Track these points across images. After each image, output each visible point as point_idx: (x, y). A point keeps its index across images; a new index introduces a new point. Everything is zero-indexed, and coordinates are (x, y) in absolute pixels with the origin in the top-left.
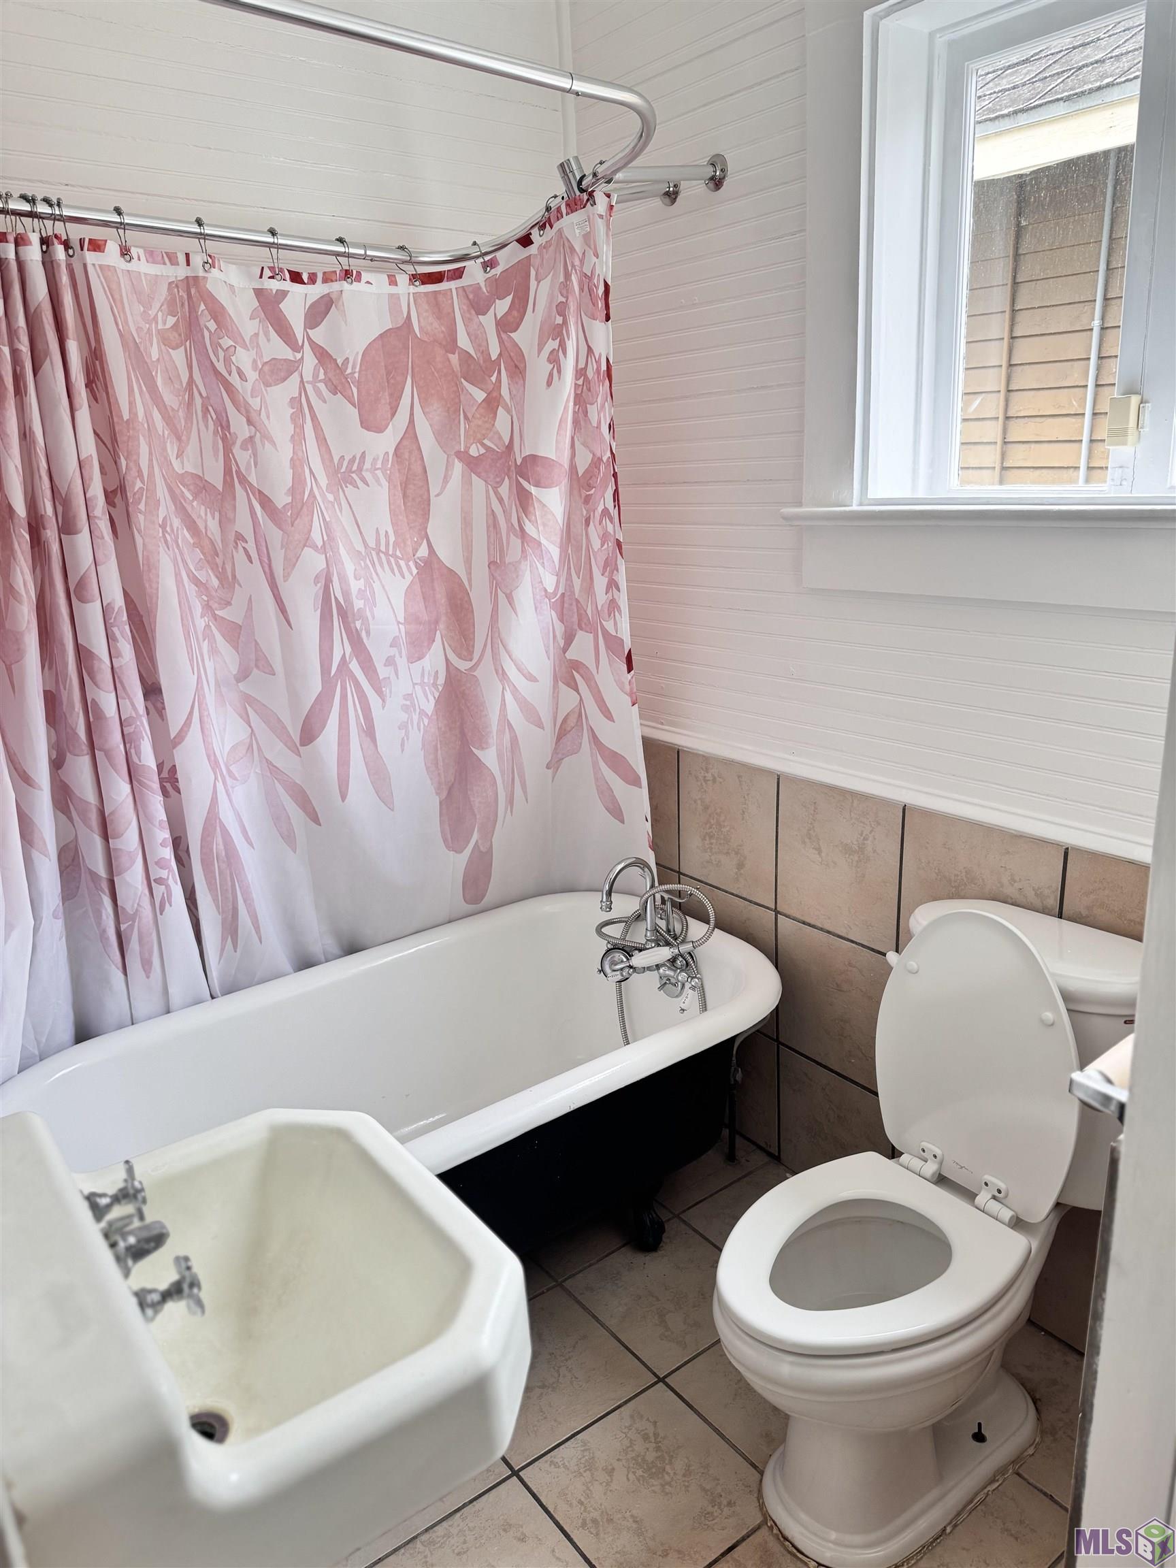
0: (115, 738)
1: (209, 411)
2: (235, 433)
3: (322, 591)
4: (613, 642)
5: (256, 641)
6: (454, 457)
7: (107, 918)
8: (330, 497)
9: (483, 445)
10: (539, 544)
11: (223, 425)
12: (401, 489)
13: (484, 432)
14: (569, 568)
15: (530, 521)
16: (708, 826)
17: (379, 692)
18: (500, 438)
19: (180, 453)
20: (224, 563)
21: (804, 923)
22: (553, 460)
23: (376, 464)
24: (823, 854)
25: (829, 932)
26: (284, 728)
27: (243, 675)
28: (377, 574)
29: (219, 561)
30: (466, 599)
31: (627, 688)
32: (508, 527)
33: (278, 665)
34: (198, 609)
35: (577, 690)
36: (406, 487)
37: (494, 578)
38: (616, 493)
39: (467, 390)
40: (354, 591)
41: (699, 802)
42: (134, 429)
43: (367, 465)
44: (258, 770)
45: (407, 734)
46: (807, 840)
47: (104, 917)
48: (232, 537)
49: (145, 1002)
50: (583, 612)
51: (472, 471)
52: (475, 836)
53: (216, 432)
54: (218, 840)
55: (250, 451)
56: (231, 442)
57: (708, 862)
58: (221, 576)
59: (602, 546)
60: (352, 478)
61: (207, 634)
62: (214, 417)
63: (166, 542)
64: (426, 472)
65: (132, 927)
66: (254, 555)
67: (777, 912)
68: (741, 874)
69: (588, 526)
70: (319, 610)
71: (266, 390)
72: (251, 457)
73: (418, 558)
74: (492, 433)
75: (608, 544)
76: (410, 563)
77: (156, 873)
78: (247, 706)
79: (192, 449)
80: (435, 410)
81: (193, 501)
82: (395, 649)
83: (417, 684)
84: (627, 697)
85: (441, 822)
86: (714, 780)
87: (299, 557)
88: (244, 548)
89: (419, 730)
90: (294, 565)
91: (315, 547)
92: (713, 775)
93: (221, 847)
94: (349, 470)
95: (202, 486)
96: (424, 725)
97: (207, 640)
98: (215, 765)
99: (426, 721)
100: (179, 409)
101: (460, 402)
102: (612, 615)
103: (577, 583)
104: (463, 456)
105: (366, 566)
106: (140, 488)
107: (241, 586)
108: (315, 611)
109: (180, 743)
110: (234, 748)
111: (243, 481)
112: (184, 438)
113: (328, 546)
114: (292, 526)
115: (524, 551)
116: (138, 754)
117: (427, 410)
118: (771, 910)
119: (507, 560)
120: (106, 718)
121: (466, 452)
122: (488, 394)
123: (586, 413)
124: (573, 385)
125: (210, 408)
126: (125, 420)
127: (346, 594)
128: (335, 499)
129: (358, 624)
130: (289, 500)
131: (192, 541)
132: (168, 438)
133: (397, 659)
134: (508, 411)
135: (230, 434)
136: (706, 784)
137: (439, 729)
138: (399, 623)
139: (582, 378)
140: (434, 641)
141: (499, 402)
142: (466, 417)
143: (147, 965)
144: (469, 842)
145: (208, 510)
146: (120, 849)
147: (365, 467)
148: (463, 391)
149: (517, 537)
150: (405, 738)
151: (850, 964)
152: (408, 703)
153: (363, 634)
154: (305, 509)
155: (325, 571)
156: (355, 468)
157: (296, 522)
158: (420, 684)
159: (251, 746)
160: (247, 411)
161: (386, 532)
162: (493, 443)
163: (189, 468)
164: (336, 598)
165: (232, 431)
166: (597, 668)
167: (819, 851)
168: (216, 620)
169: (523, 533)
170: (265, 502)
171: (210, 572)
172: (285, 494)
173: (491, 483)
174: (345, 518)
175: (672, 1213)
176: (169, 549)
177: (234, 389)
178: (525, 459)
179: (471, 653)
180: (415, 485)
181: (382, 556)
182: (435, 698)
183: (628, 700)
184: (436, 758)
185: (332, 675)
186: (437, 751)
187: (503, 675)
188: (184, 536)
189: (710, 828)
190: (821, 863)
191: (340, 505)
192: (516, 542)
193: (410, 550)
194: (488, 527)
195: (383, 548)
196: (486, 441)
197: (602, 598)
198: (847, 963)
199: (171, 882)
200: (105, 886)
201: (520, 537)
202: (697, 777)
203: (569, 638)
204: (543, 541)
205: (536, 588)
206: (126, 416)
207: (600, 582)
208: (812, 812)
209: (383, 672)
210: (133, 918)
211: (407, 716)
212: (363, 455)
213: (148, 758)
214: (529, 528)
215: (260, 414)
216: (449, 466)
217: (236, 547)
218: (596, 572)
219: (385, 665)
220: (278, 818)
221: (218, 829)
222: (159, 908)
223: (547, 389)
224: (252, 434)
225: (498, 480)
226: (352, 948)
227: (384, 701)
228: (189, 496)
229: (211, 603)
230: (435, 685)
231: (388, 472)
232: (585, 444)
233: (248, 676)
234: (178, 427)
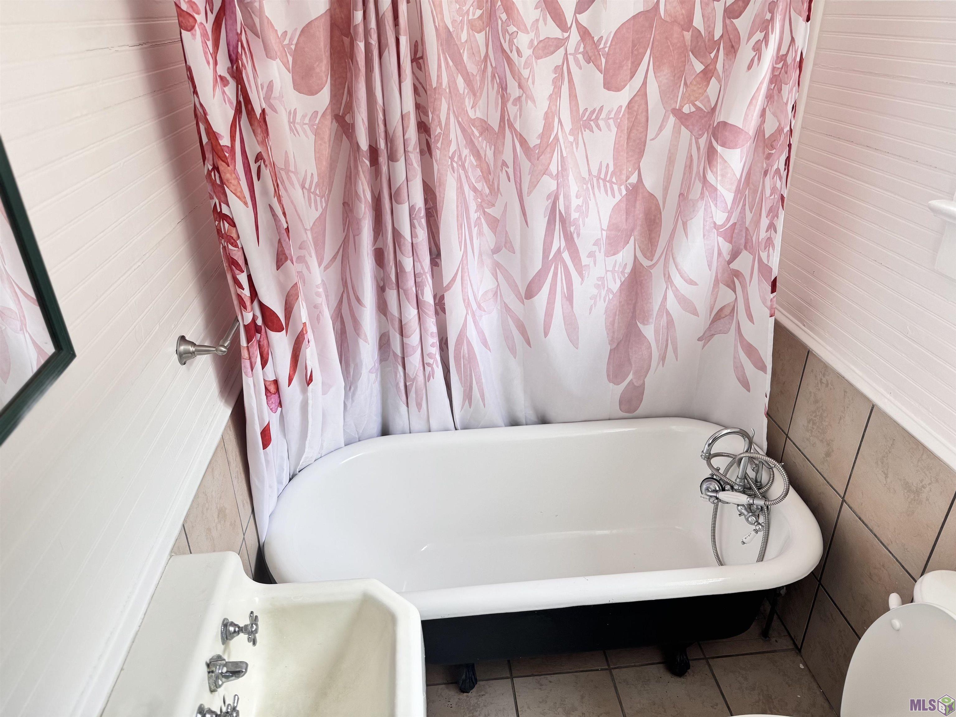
0: (411, 283)
1: (495, 77)
2: (510, 94)
3: (551, 205)
4: (764, 269)
5: (506, 231)
6: (671, 112)
7: (400, 377)
8: (571, 139)
9: (694, 105)
10: (716, 189)
11: (503, 87)
12: (627, 133)
13: (697, 95)
14: (744, 205)
15: (712, 172)
16: (814, 415)
17: (581, 274)
18: (709, 101)
19: (474, 105)
20: (493, 180)
21: (860, 519)
22: (740, 128)
23: (610, 115)
24: (889, 480)
25: (875, 535)
26: (517, 286)
27: (496, 250)
28: (594, 194)
29: (491, 177)
30: (659, 216)
31: (769, 303)
32: (697, 171)
33: (517, 246)
34: (473, 206)
35: (735, 291)
36: (631, 130)
37: (680, 206)
38: (788, 159)
39: (691, 62)
40: (573, 206)
41: (813, 395)
42: (439, 93)
43: (603, 115)
44: (499, 308)
45: (595, 303)
46: (879, 463)
47: (398, 376)
48: (500, 163)
49: (418, 423)
50: (749, 237)
51: (682, 123)
52: (630, 377)
53: (498, 92)
54: (465, 347)
55: (518, 106)
56: (506, 99)
57: (807, 440)
58: (491, 187)
59: (771, 196)
60: (590, 125)
61: (478, 223)
62: (498, 81)
63: (453, 168)
64: (647, 121)
65: (412, 385)
66: (512, 177)
67: (844, 501)
68: (827, 460)
69: (766, 176)
70: (548, 217)
71: (536, 62)
72: (518, 111)
73: (629, 184)
74: (703, 97)
75: (775, 196)
76: (621, 187)
77: (427, 360)
78: (497, 269)
79: (482, 102)
80: (665, 75)
81: (479, 137)
82: (596, 247)
83: (608, 271)
84: (768, 310)
85: (608, 363)
86: (827, 385)
87: (539, 182)
88: (506, 171)
89: (605, 301)
90: (535, 186)
91: (551, 175)
92: (827, 381)
93: (466, 351)
94: (589, 119)
95: (486, 128)
96: (609, 298)
97: (477, 227)
98: (468, 305)
99: (611, 296)
100: (477, 74)
101: (684, 70)
102: (767, 248)
103: (749, 216)
104: (677, 113)
105: (588, 188)
106: (439, 133)
107: (502, 195)
108: (545, 217)
109: (448, 290)
110: (486, 292)
111: (511, 126)
112: (478, 94)
113: (560, 175)
114: (538, 160)
115: (702, 193)
116: (423, 295)
117: (659, 74)
118: (840, 496)
119: (690, 197)
120: (405, 272)
121: (680, 110)
122: (706, 67)
123: (780, 90)
124: (771, 67)
125: (496, 75)
126: (434, 88)
127: (567, 208)
128: (574, 139)
129: (572, 229)
130: (538, 142)
131: (475, 164)
132: (467, 95)
133: (597, 253)
134: (719, 81)
135: (506, 93)
136: (821, 384)
137: (620, 302)
138: (602, 229)
139: (782, 62)
140: (628, 243)
141: (713, 73)
142: (685, 84)
143: (419, 406)
144: (625, 380)
145: (488, 144)
146: (408, 344)
147: (601, 117)
148: (688, 62)
149: (700, 182)
150: (593, 305)
151: (883, 566)
152: (600, 283)
153: (575, 236)
154: (548, 150)
155: (555, 192)
156: (594, 117)
157: (541, 157)
158: (611, 271)
159: (496, 292)
160: (520, 79)
161: (608, 164)
162: (702, 104)
163: (479, 115)
164: (560, 210)
165: (508, 91)
166: (750, 282)
167: (886, 477)
168: (484, 214)
169: (704, 180)
170: (523, 142)
171: (484, 183)
172: (536, 138)
173: (695, 134)
174: (580, 154)
175: (704, 654)
176: (454, 172)
177: (513, 63)
178: (719, 123)
179: (653, 255)
180: (637, 130)
181: (601, 181)
182: (621, 281)
183: (768, 312)
184: (614, 321)
185: (550, 258)
186: (616, 316)
187: (668, 278)
188: (471, 161)
189: (815, 417)
190: (885, 485)
191: (577, 144)
192: (698, 186)
193: (624, 177)
194: (686, 167)
195: (602, 176)
196: (697, 103)
197: (763, 234)
198: (882, 564)
199: (434, 366)
200: (400, 360)
201: (702, 182)
202: (816, 376)
203: (735, 255)
204: (719, 187)
205: (707, 221)
206: (434, 85)
207: (765, 222)
208: (890, 446)
209: (585, 260)
210: (414, 380)
211: (597, 291)
212: (602, 108)
213: (428, 297)
214: (710, 177)
215: (528, 81)
216: (665, 120)
217: (502, 170)
218: (764, 214)
219: (588, 257)
220: (508, 338)
221: (465, 341)
222: (427, 378)
223: (747, 72)
224: (521, 95)
225: (700, 133)
226: (543, 421)
227: (582, 279)
228: (477, 133)
229: (483, 204)
230: (623, 272)
231: (619, 120)
232: (775, 115)
233: (500, 251)
234: (475, 87)
